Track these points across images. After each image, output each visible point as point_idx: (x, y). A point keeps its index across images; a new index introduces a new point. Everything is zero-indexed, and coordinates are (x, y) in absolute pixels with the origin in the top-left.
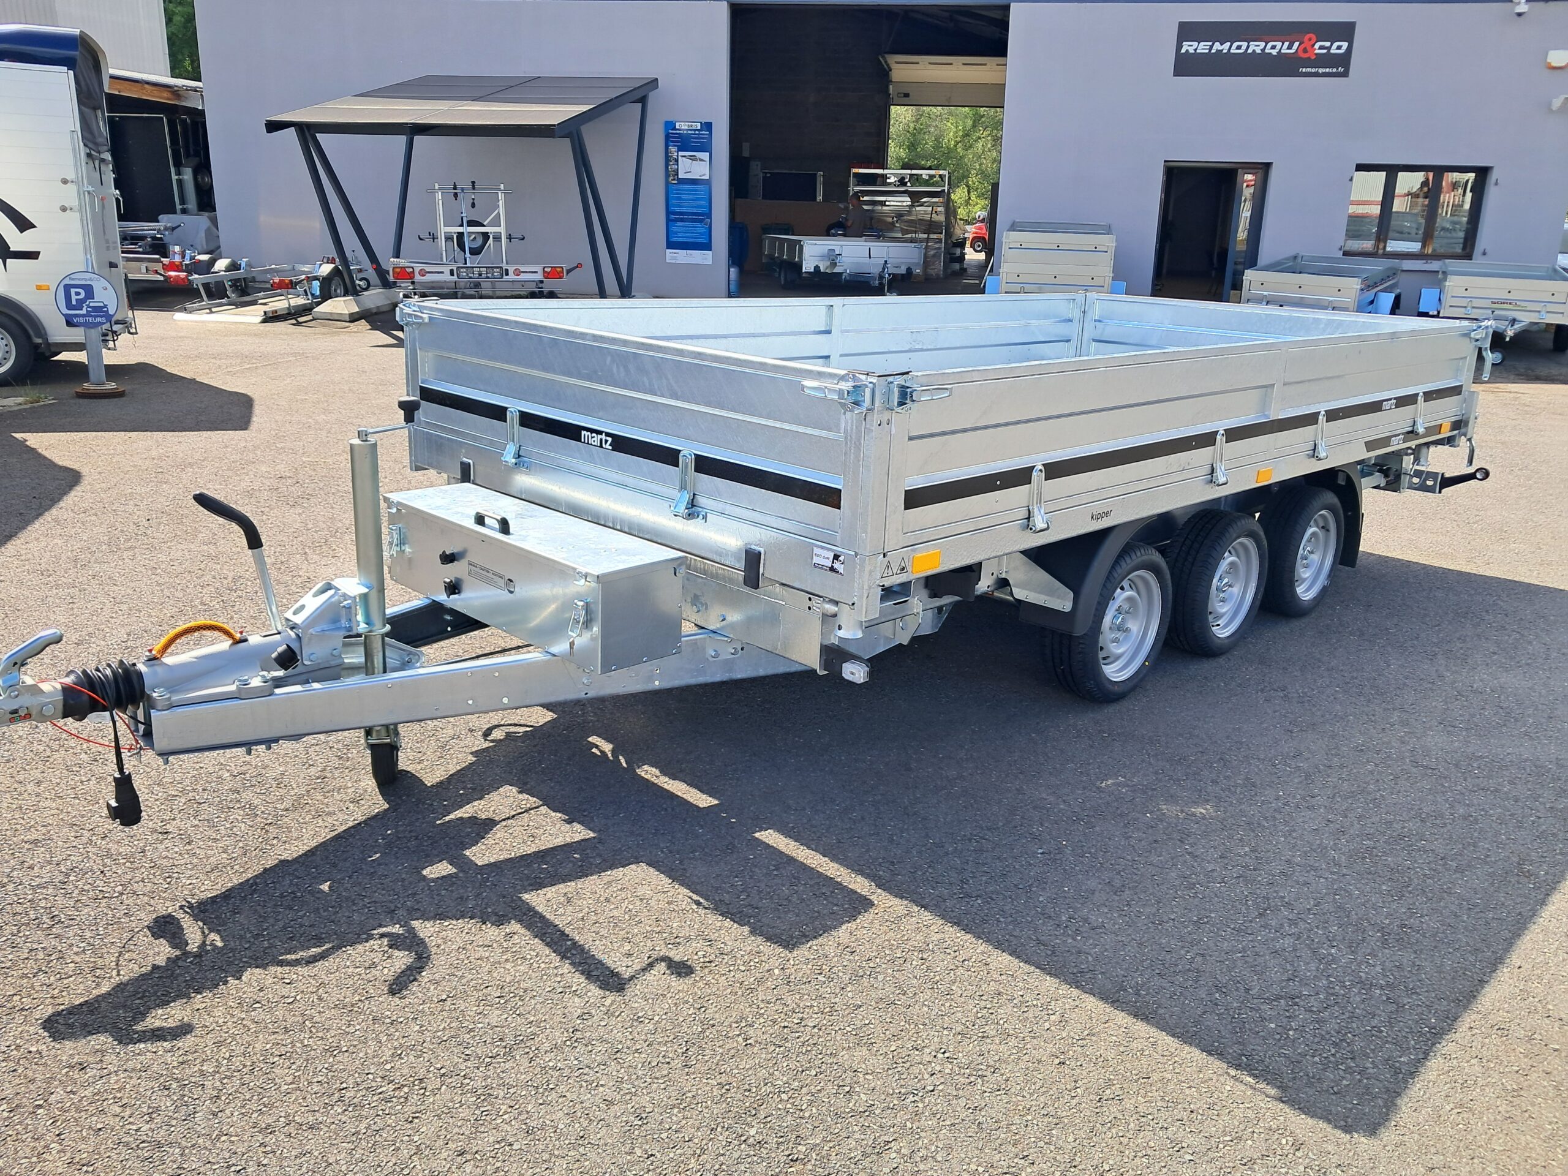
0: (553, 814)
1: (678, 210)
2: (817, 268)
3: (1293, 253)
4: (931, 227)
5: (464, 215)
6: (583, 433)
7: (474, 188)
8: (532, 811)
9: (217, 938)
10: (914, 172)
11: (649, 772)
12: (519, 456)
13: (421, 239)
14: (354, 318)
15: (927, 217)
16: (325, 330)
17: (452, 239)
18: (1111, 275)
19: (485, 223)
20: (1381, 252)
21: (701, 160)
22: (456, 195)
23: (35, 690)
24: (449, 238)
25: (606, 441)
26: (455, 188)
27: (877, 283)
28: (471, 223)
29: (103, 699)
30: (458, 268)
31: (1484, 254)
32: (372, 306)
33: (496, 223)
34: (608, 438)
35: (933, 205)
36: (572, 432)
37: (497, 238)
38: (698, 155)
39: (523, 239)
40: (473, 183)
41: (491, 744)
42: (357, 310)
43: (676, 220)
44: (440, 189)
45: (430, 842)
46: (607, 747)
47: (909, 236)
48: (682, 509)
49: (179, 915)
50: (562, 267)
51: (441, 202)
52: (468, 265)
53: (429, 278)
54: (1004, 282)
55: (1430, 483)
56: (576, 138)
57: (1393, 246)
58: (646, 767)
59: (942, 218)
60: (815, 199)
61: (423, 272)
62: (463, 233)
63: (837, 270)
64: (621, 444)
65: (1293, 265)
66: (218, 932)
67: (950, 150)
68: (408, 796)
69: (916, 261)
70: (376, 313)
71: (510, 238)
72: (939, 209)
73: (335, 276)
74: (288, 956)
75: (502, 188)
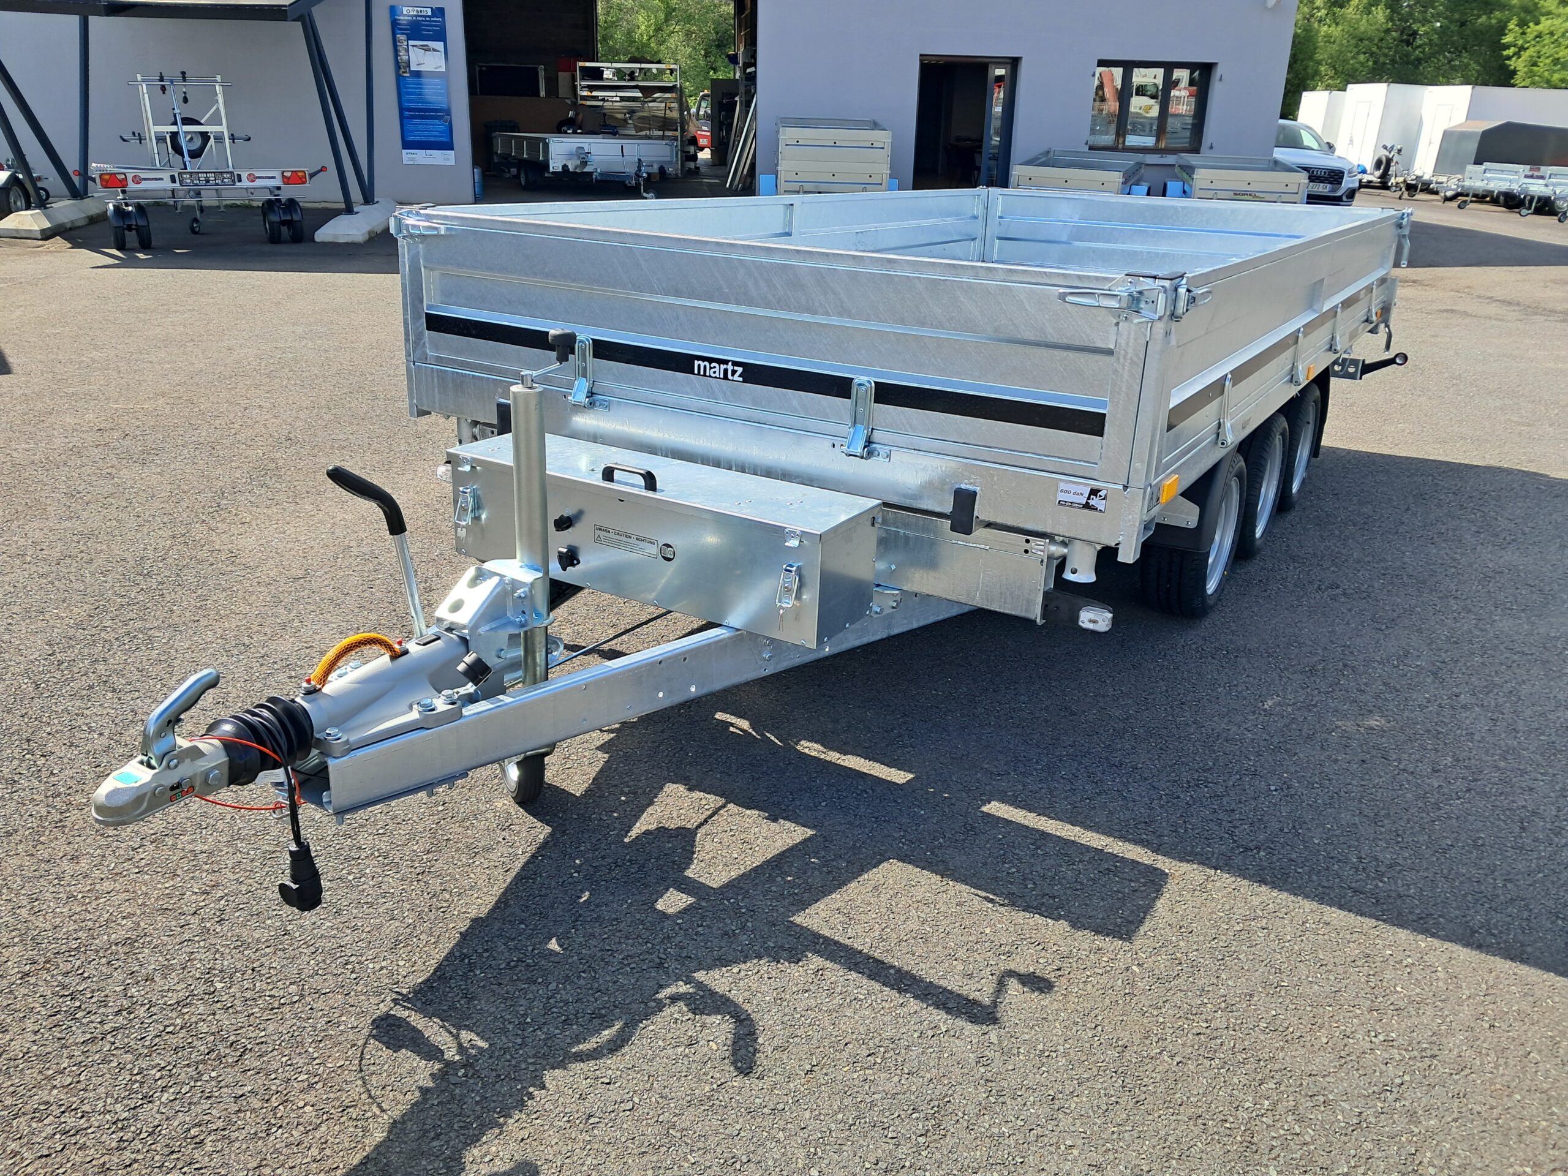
0: (748, 812)
1: (412, 105)
2: (565, 167)
3: (1045, 149)
4: (665, 124)
5: (176, 111)
6: (696, 363)
7: (184, 79)
8: (722, 812)
9: (473, 1036)
10: (644, 66)
11: (810, 748)
12: (593, 394)
13: (124, 140)
14: (47, 235)
15: (661, 114)
16: (17, 250)
17: (164, 140)
18: (889, 172)
19: (202, 122)
20: (1120, 146)
21: (435, 50)
22: (163, 88)
23: (195, 753)
24: (160, 139)
25: (734, 372)
26: (162, 80)
27: (633, 182)
28: (187, 121)
29: (275, 752)
30: (180, 174)
31: (1211, 148)
32: (65, 221)
33: (216, 120)
34: (736, 368)
35: (663, 100)
36: (682, 363)
37: (219, 139)
38: (432, 44)
39: (249, 139)
40: (183, 73)
41: (612, 735)
42: (49, 225)
43: (413, 117)
44: (143, 81)
45: (636, 867)
46: (745, 724)
47: (643, 133)
48: (859, 449)
49: (399, 1012)
50: (304, 172)
51: (146, 96)
52: (189, 170)
53: (144, 185)
54: (783, 181)
55: (1351, 370)
56: (308, 21)
57: (1132, 140)
58: (802, 742)
59: (675, 115)
60: (537, 93)
61: (138, 179)
62: (178, 133)
63: (587, 169)
64: (755, 374)
65: (1046, 159)
66: (468, 1028)
67: (644, 45)
68: (564, 812)
69: (668, 159)
70: (70, 229)
71: (233, 138)
72: (672, 105)
73: (13, 185)
74: (581, 1047)
75: (219, 80)
